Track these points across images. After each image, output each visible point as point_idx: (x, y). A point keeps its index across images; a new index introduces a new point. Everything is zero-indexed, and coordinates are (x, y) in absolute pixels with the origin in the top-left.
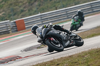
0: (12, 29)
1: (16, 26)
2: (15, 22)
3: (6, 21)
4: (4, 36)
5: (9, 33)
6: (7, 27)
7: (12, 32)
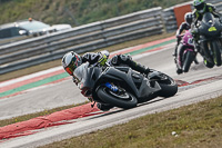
0: (167, 25)
1: (175, 19)
2: (172, 11)
3: (155, 9)
4: (150, 39)
5: (160, 33)
6: (156, 20)
7: (168, 30)
